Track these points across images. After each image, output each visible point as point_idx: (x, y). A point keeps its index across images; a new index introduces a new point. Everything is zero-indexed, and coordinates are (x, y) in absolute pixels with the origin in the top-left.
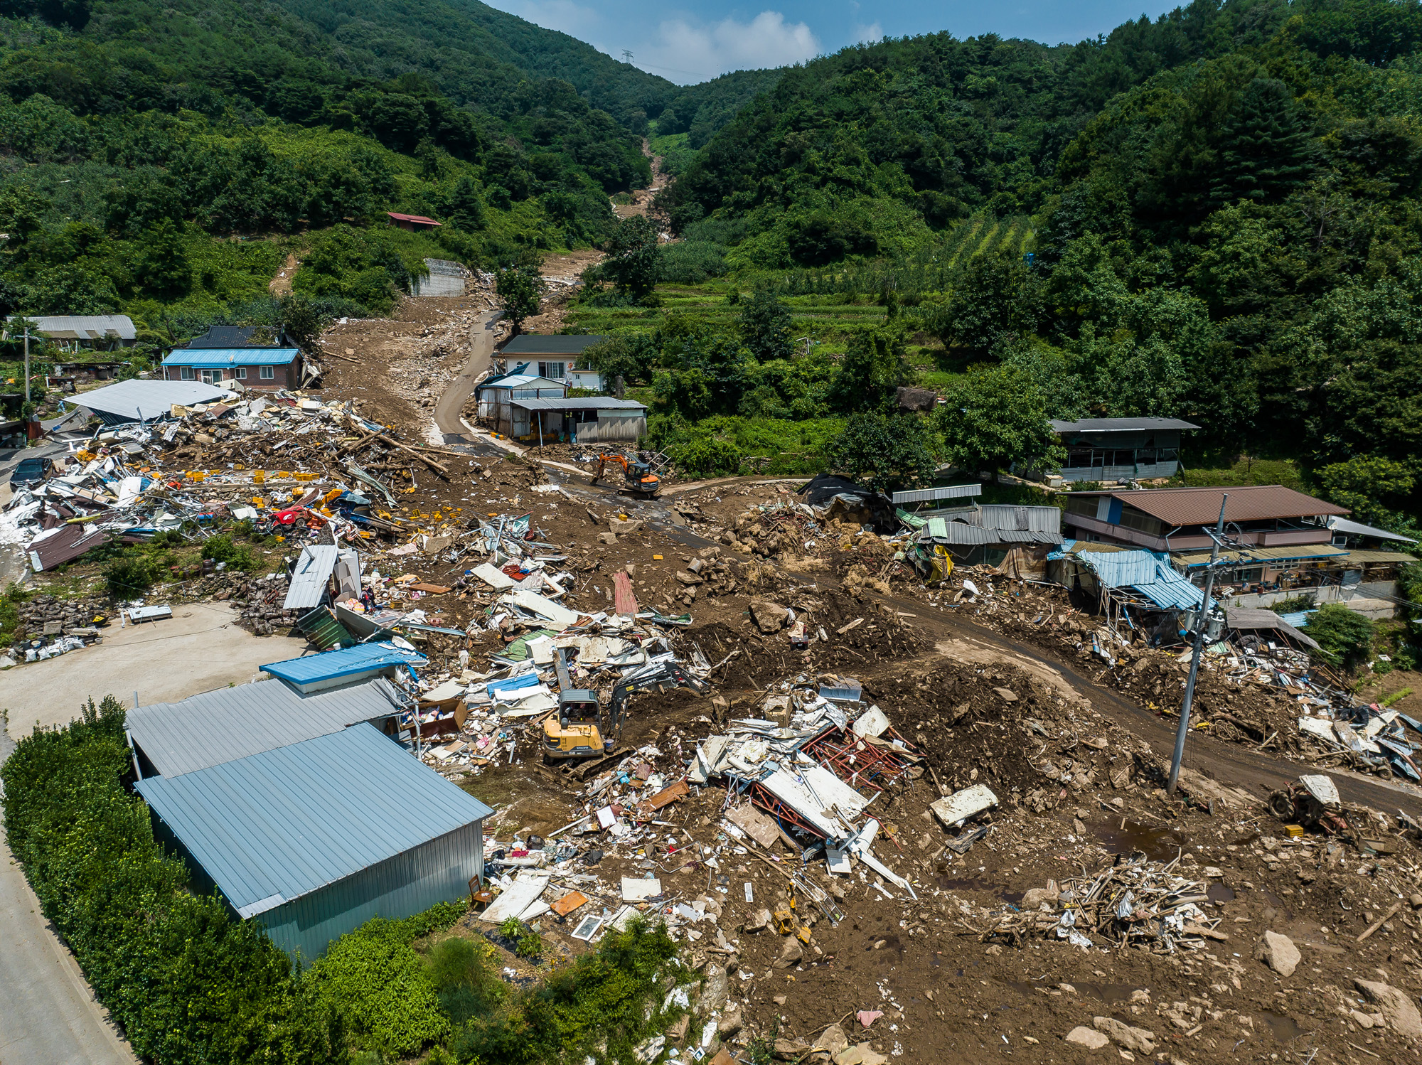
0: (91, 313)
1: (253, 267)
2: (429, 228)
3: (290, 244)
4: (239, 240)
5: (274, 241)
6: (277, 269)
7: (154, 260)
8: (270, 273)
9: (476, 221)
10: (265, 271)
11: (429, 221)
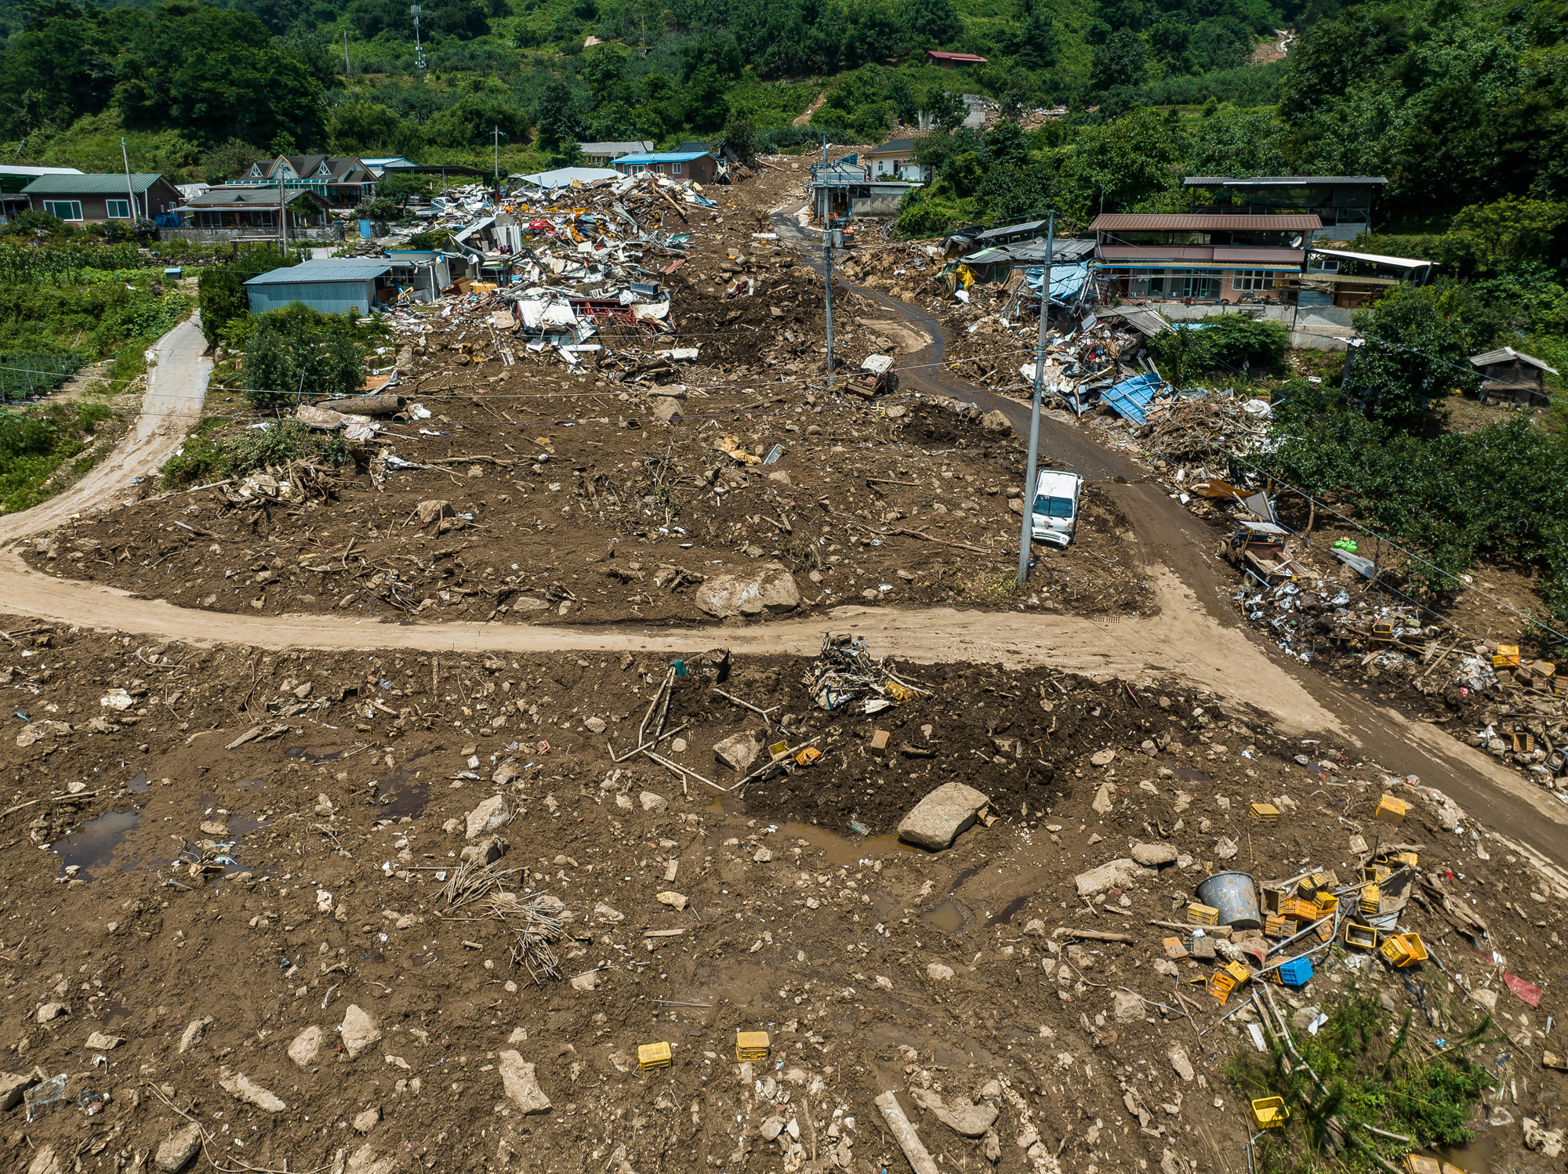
0: (629, 139)
1: (785, 106)
2: (969, 64)
3: (823, 85)
4: (784, 83)
5: (810, 82)
6: (806, 107)
7: (697, 100)
8: (799, 111)
9: (1043, 58)
10: (795, 109)
11: (973, 58)
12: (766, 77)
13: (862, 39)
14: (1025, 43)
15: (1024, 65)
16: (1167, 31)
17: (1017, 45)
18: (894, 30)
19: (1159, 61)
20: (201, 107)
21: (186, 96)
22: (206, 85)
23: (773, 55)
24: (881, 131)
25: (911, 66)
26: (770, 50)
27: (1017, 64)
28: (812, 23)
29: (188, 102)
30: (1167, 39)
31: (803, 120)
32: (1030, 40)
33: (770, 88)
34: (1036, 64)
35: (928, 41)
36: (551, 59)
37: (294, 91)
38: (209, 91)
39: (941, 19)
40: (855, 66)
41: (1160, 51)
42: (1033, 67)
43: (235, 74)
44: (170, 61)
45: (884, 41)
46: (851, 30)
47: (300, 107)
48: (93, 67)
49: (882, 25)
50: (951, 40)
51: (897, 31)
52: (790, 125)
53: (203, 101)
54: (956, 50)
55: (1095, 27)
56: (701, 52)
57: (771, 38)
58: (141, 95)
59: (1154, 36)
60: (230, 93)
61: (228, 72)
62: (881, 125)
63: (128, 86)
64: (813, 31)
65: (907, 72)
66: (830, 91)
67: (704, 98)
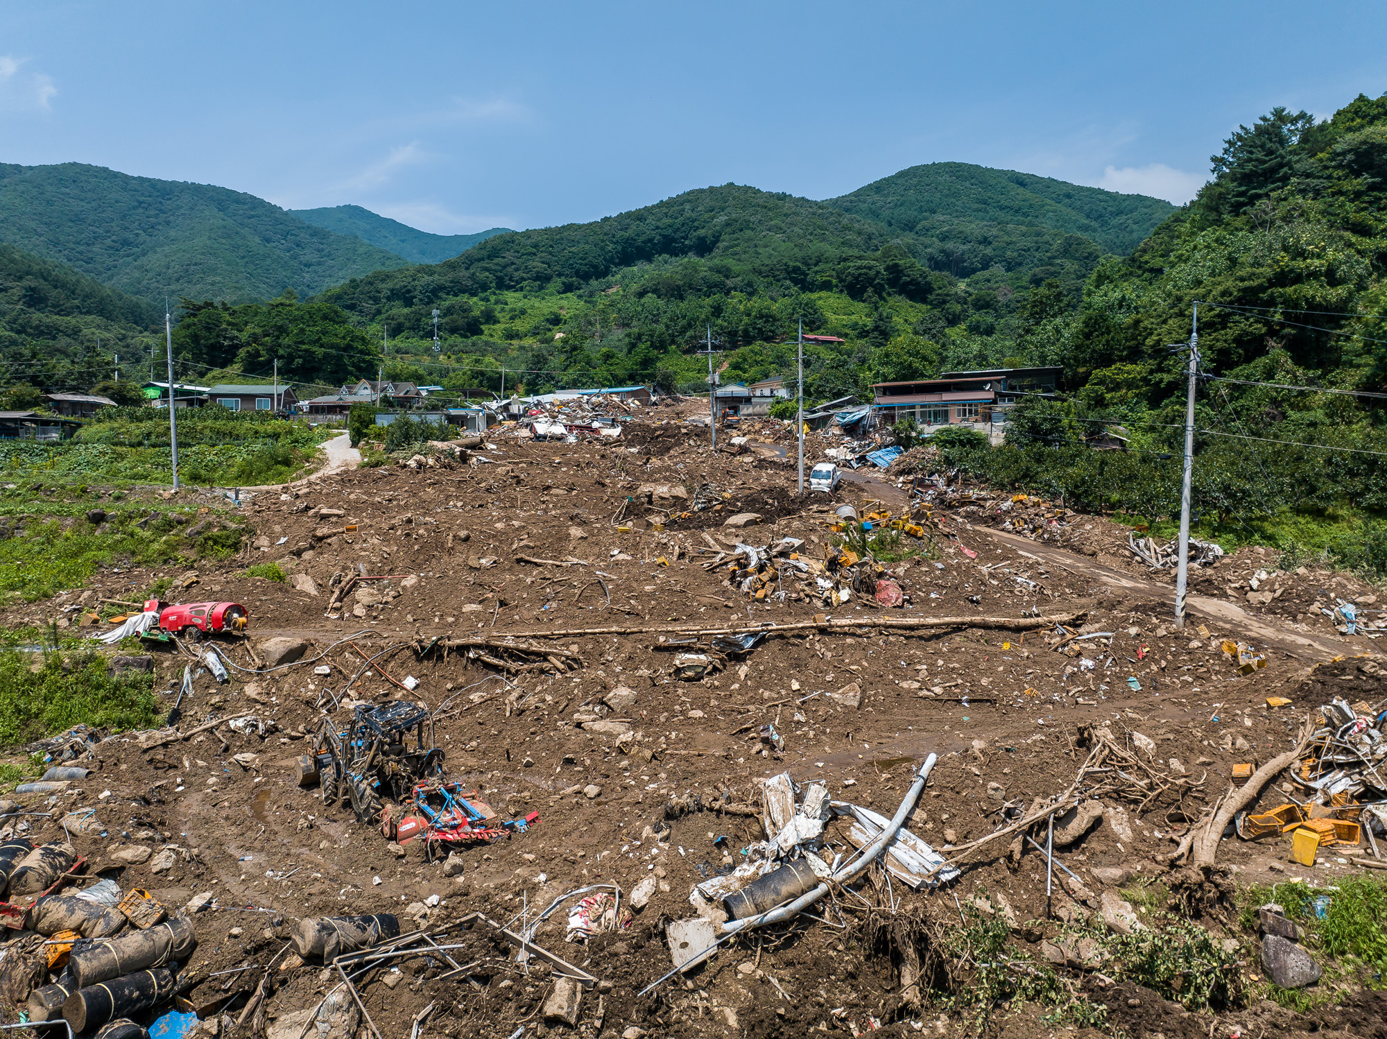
1: (699, 369)
2: (832, 342)
3: (726, 356)
4: (698, 355)
5: (717, 355)
7: (637, 365)
9: (886, 340)
10: (706, 371)
11: (835, 338)
12: (686, 352)
13: (754, 326)
14: (873, 331)
15: (872, 344)
17: (867, 332)
18: (775, 320)
20: (298, 361)
21: (290, 354)
23: (691, 337)
26: (688, 334)
28: (718, 317)
32: (876, 328)
33: (689, 359)
34: (881, 343)
36: (531, 346)
37: (362, 352)
38: (306, 351)
39: (811, 314)
40: (748, 343)
43: (324, 340)
44: (281, 333)
45: (768, 327)
46: (746, 319)
47: (364, 361)
48: (225, 338)
49: (768, 316)
50: (819, 328)
51: (779, 321)
53: (300, 357)
54: (822, 334)
56: (640, 336)
58: (258, 354)
60: (319, 351)
61: (320, 339)
63: (249, 349)
64: (719, 321)
65: (786, 347)
66: (730, 360)
67: (641, 363)
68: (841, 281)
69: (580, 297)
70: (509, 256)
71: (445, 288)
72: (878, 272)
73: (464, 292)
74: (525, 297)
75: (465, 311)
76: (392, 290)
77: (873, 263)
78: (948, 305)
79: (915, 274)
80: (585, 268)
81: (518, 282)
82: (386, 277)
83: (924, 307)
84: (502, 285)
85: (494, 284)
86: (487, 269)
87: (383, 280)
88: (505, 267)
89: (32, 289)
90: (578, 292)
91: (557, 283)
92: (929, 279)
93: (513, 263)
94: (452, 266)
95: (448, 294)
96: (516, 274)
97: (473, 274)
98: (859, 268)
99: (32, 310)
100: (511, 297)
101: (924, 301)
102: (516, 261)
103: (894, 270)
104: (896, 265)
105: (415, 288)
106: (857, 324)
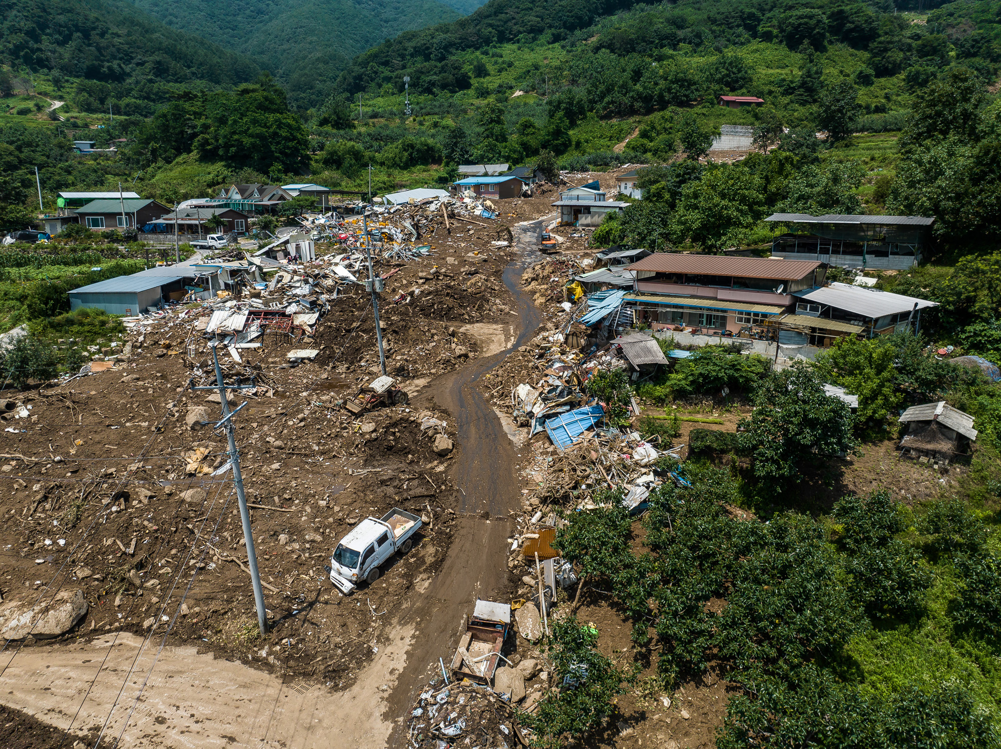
1: (611, 137)
2: (749, 104)
3: (639, 122)
4: (615, 121)
5: (631, 120)
6: (624, 139)
7: (548, 135)
8: (619, 140)
9: (812, 96)
10: (618, 139)
11: (753, 99)
12: (602, 118)
13: (669, 90)
14: (800, 87)
15: (797, 102)
16: (918, 72)
17: (794, 88)
18: (692, 84)
19: (911, 94)
20: (233, 149)
21: (226, 143)
22: (236, 137)
23: (609, 103)
24: (670, 154)
25: (704, 107)
26: (606, 100)
27: (792, 102)
28: (637, 81)
29: (227, 146)
30: (918, 78)
31: (619, 148)
32: (803, 84)
33: (604, 124)
34: (806, 101)
35: (721, 89)
38: (237, 140)
39: (734, 73)
40: (663, 108)
41: (912, 87)
42: (803, 103)
43: (252, 130)
45: (684, 91)
46: (662, 84)
48: (189, 127)
50: (741, 87)
51: (695, 84)
52: (612, 151)
53: (234, 146)
54: (743, 95)
55: (861, 72)
56: (560, 102)
57: (609, 90)
58: (207, 143)
59: (908, 76)
60: (247, 141)
61: (249, 129)
62: (670, 149)
63: (201, 138)
64: (637, 87)
65: (700, 112)
66: (642, 127)
67: (553, 133)
68: (782, 31)
69: (563, 47)
70: (511, 11)
71: (455, 44)
72: (819, 21)
73: (469, 47)
74: (519, 49)
75: (456, 68)
76: (415, 48)
77: (816, 11)
78: (889, 54)
79: (860, 20)
80: (571, 20)
81: (516, 36)
82: (412, 36)
83: (867, 55)
84: (503, 38)
85: (495, 39)
86: (491, 25)
87: (410, 40)
88: (506, 22)
89: (159, 63)
90: (563, 43)
91: (548, 34)
92: (875, 24)
93: (513, 18)
94: (462, 24)
95: (457, 49)
96: (515, 27)
97: (479, 30)
98: (800, 17)
99: (158, 79)
100: (508, 50)
101: (865, 48)
102: (517, 16)
103: (839, 17)
104: (842, 12)
105: (432, 44)
106: (784, 80)
